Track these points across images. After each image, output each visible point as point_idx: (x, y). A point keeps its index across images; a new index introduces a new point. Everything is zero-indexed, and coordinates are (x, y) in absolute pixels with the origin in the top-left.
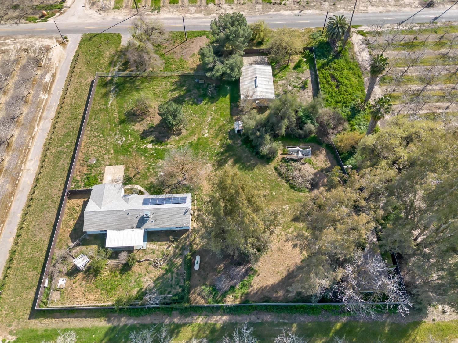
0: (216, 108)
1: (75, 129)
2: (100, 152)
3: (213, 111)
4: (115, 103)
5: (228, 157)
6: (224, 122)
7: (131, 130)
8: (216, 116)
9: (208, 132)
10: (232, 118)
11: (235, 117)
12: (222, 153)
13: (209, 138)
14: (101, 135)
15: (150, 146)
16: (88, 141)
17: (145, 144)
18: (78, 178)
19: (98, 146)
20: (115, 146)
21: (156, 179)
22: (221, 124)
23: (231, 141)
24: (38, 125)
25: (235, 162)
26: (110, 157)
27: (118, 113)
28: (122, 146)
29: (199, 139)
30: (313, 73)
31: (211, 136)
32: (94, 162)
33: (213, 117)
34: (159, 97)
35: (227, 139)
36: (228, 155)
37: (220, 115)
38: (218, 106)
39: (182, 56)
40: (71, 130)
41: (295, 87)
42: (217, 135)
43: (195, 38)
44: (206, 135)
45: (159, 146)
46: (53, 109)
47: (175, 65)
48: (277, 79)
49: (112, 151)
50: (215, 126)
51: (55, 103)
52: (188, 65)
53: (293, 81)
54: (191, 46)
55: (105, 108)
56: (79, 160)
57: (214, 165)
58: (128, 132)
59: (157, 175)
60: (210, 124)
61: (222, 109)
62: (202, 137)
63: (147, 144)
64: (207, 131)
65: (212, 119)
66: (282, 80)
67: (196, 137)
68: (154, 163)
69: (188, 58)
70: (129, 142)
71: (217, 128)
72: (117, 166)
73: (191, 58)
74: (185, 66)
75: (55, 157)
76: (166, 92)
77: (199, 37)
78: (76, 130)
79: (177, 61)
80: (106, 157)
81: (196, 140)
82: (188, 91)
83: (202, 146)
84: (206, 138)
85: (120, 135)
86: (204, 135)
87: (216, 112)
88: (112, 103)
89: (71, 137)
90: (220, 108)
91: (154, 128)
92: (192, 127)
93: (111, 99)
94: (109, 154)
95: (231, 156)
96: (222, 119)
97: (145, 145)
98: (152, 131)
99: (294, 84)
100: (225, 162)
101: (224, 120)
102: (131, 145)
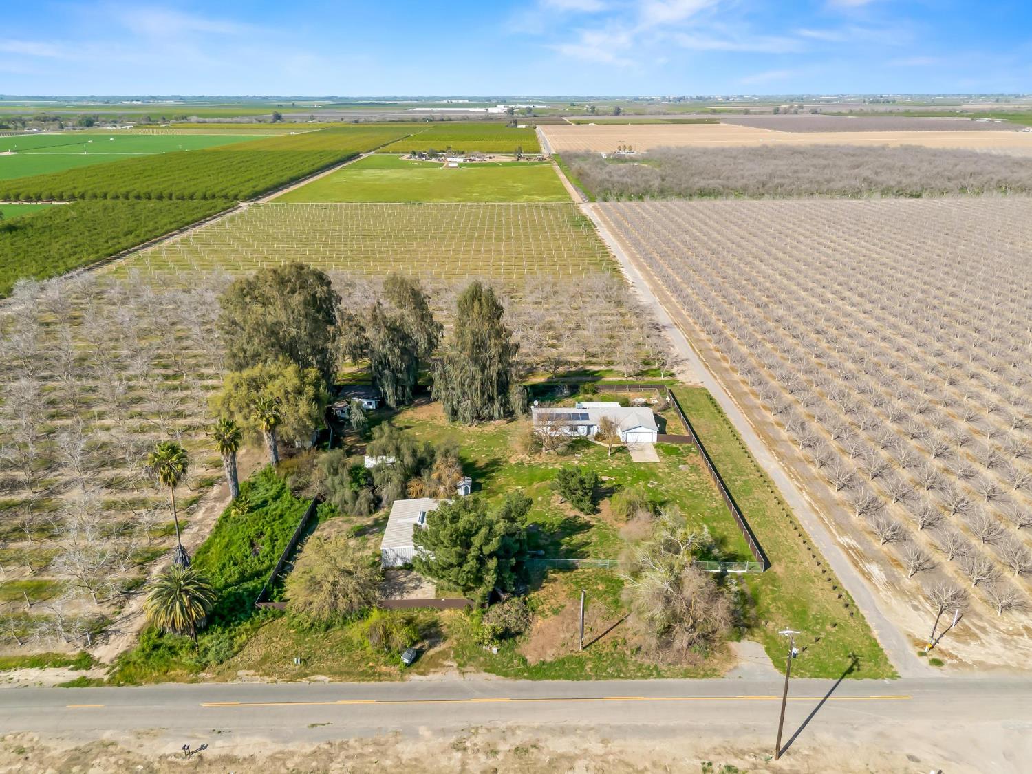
1: (742, 498)
2: (679, 475)
5: (484, 468)
9: (515, 491)
12: (493, 471)
13: (514, 485)
14: (690, 491)
15: (605, 478)
16: (708, 485)
17: (613, 481)
18: (692, 454)
19: (687, 480)
20: (659, 479)
21: (583, 451)
23: (478, 480)
24: (810, 504)
25: (474, 463)
26: (660, 470)
28: (648, 479)
29: (530, 484)
31: (511, 487)
32: (680, 466)
35: (485, 482)
36: (485, 470)
40: (747, 497)
42: (500, 487)
43: (560, 657)
44: (519, 488)
46: (806, 522)
47: (597, 590)
49: (660, 474)
51: (812, 529)
52: (565, 588)
54: (568, 635)
55: (710, 523)
56: (704, 467)
57: (506, 462)
58: (648, 493)
59: (585, 454)
63: (611, 481)
68: (594, 464)
69: (567, 604)
70: (640, 483)
71: (500, 495)
72: (645, 461)
73: (563, 604)
74: (574, 587)
75: (744, 471)
76: (601, 543)
77: (549, 660)
78: (738, 498)
79: (595, 599)
80: (667, 470)
81: (534, 483)
82: (557, 544)
83: (526, 478)
84: (519, 484)
85: (659, 489)
89: (740, 489)
91: (605, 496)
93: (708, 535)
94: (663, 472)
95: (480, 468)
97: (613, 479)
98: (607, 493)
100: (489, 465)
102: (636, 480)
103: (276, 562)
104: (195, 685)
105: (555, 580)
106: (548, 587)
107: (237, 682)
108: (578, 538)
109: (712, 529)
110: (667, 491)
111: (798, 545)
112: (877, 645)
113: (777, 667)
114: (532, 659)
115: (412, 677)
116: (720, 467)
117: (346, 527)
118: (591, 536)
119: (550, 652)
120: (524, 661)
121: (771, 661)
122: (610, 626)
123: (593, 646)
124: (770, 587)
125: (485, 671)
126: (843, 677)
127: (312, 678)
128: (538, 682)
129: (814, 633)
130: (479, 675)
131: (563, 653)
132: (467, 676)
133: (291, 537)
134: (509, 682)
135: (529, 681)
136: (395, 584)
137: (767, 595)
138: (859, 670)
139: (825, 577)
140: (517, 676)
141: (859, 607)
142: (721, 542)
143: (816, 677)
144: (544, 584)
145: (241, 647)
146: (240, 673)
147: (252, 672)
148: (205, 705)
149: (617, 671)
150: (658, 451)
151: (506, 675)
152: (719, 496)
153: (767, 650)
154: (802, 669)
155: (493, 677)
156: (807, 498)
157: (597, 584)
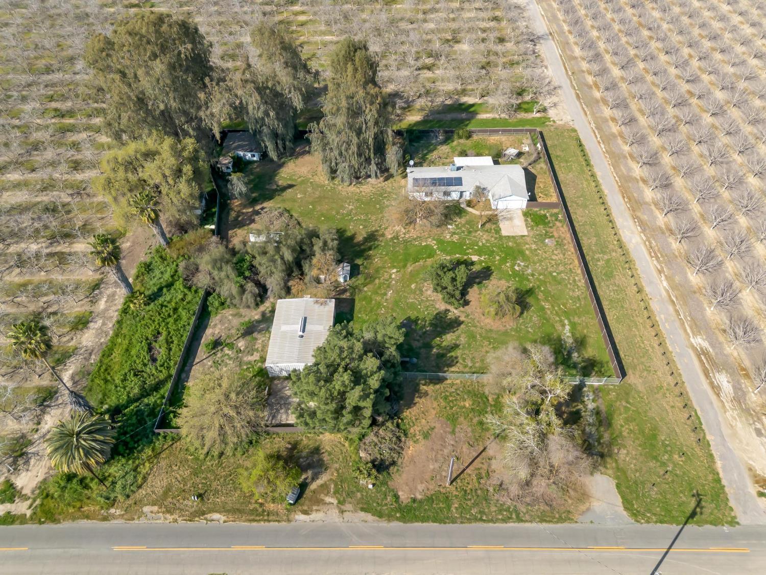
0: (379, 311)
1: (602, 284)
2: (545, 252)
3: (384, 307)
4: (558, 326)
5: (362, 244)
6: (365, 289)
7: (510, 279)
8: (378, 298)
9: (391, 275)
10: (351, 294)
11: (347, 295)
12: (370, 249)
13: (389, 268)
14: (555, 274)
15: (475, 258)
16: (571, 266)
17: (483, 262)
18: (558, 224)
19: (552, 260)
20: (525, 258)
21: (456, 221)
22: (370, 286)
23: (356, 262)
24: (667, 291)
25: (352, 237)
26: (527, 246)
27: (543, 309)
28: (515, 259)
29: (405, 266)
30: (183, 376)
31: (387, 270)
32: (547, 241)
33: (383, 298)
34: (481, 336)
35: (363, 264)
36: (362, 247)
37: (371, 301)
38: (375, 314)
39: (453, 432)
40: (608, 283)
41: (231, 346)
42: (377, 271)
43: (429, 493)
44: (395, 271)
45: (463, 257)
46: (662, 316)
47: (464, 407)
48: (259, 364)
49: (527, 252)
50: (380, 284)
51: (668, 327)
52: (435, 404)
53: (230, 359)
54: (437, 465)
55: (571, 318)
56: (569, 243)
57: (383, 235)
58: (515, 278)
59: (456, 226)
60: (388, 287)
61: (369, 309)
62: (400, 268)
63: (480, 262)
64: (393, 276)
65: (385, 294)
66: (250, 363)
67: (409, 270)
68: (464, 239)
69: (438, 425)
70: (508, 264)
71: (377, 281)
72: (513, 235)
73: (433, 425)
74: (443, 404)
75: (607, 247)
76: (469, 345)
77: (419, 497)
78: (600, 284)
79: (462, 419)
80: (534, 247)
81: (408, 265)
82: (429, 346)
83: (400, 257)
84: (394, 267)
85: (525, 273)
86: (397, 272)
87: (379, 305)
88: (564, 325)
89: (601, 272)
90: (371, 311)
91: (475, 283)
92: (417, 282)
93: (568, 334)
94: (530, 249)
95: (359, 244)
96: (370, 293)
97: (482, 259)
98: (477, 278)
99: (230, 353)
100: (366, 240)
101: (366, 292)
102: (503, 260)
103: (173, 372)
104: (106, 524)
105: (426, 394)
106: (421, 403)
107: (143, 521)
108: (449, 338)
109: (573, 326)
110: (533, 275)
111: (653, 348)
112: (718, 481)
113: (626, 509)
114: (404, 496)
115: (297, 517)
116: (584, 242)
117: (236, 322)
118: (459, 337)
119: (420, 487)
120: (397, 497)
121: (621, 500)
122: (475, 454)
123: (459, 481)
124: (624, 403)
125: (362, 509)
126: (686, 523)
127: (208, 516)
128: (409, 525)
129: (664, 464)
130: (356, 514)
131: (433, 487)
132: (346, 514)
133: (185, 339)
134: (384, 524)
135: (401, 524)
136: (282, 398)
137: (621, 414)
138: (701, 513)
139: (677, 391)
140: (390, 517)
141: (706, 431)
142: (581, 343)
143: (661, 522)
144: (417, 400)
145: (145, 479)
146: (146, 509)
147: (155, 508)
148: (116, 548)
149: (480, 512)
150: (526, 220)
151: (380, 515)
152: (582, 281)
153: (618, 486)
154: (649, 511)
155: (369, 517)
156: (665, 284)
157: (465, 400)
